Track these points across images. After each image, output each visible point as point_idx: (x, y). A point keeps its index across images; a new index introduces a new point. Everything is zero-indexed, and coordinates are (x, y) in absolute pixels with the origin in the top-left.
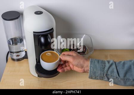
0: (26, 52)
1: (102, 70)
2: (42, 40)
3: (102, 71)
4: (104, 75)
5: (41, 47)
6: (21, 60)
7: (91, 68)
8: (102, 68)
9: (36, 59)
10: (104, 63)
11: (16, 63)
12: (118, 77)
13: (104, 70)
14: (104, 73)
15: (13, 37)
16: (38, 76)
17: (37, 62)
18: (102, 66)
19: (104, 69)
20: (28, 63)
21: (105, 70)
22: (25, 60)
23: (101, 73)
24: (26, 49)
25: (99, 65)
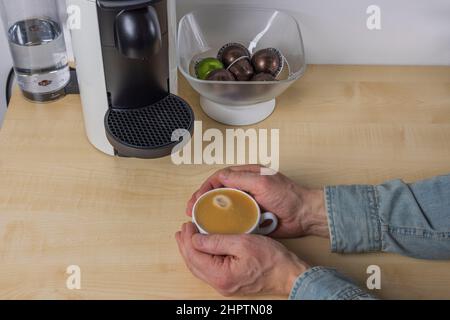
0: (72, 70)
1: (371, 213)
2: (129, 26)
3: (372, 218)
4: (379, 229)
5: (125, 52)
6: (58, 98)
7: (334, 214)
8: (370, 207)
9: (109, 94)
10: (373, 192)
11: (40, 106)
12: (428, 228)
13: (377, 214)
14: (379, 225)
15: (25, 16)
16: (116, 152)
17: (110, 105)
18: (367, 202)
19: (376, 210)
20: (80, 109)
21: (380, 212)
22: (69, 97)
23: (370, 227)
24: (72, 59)
25: (357, 200)
